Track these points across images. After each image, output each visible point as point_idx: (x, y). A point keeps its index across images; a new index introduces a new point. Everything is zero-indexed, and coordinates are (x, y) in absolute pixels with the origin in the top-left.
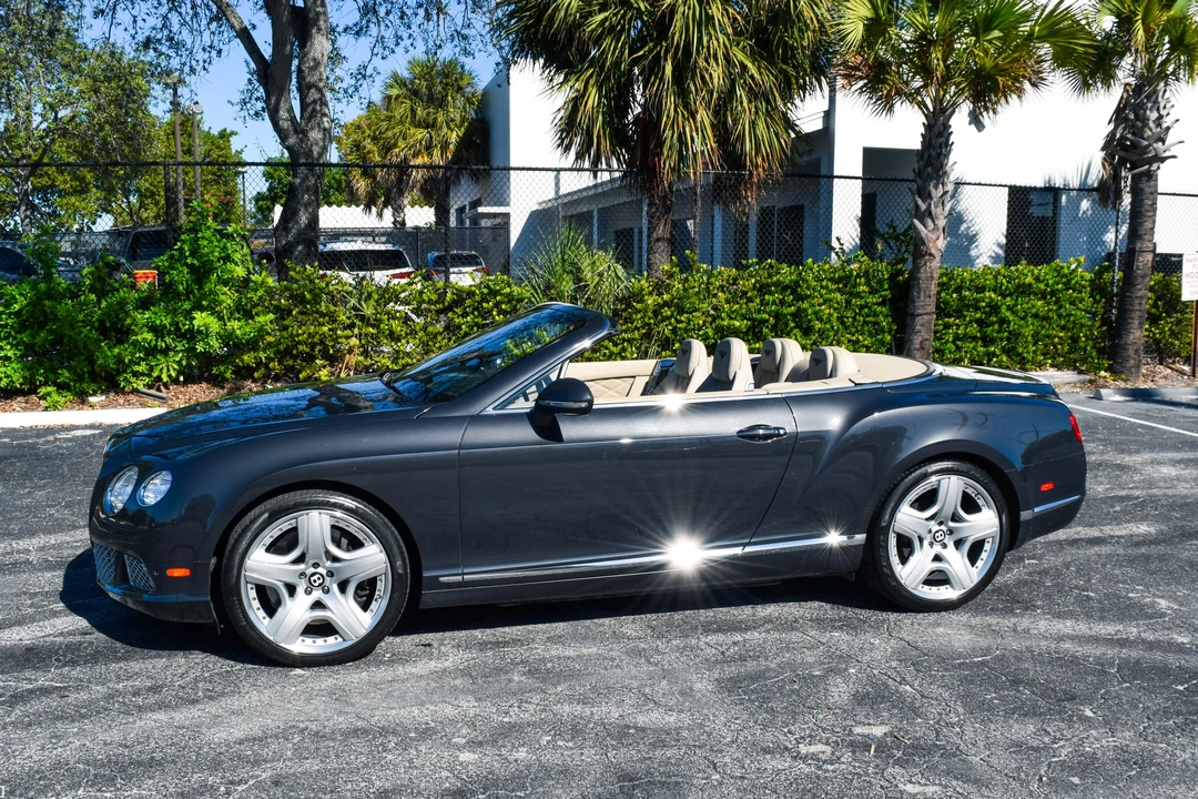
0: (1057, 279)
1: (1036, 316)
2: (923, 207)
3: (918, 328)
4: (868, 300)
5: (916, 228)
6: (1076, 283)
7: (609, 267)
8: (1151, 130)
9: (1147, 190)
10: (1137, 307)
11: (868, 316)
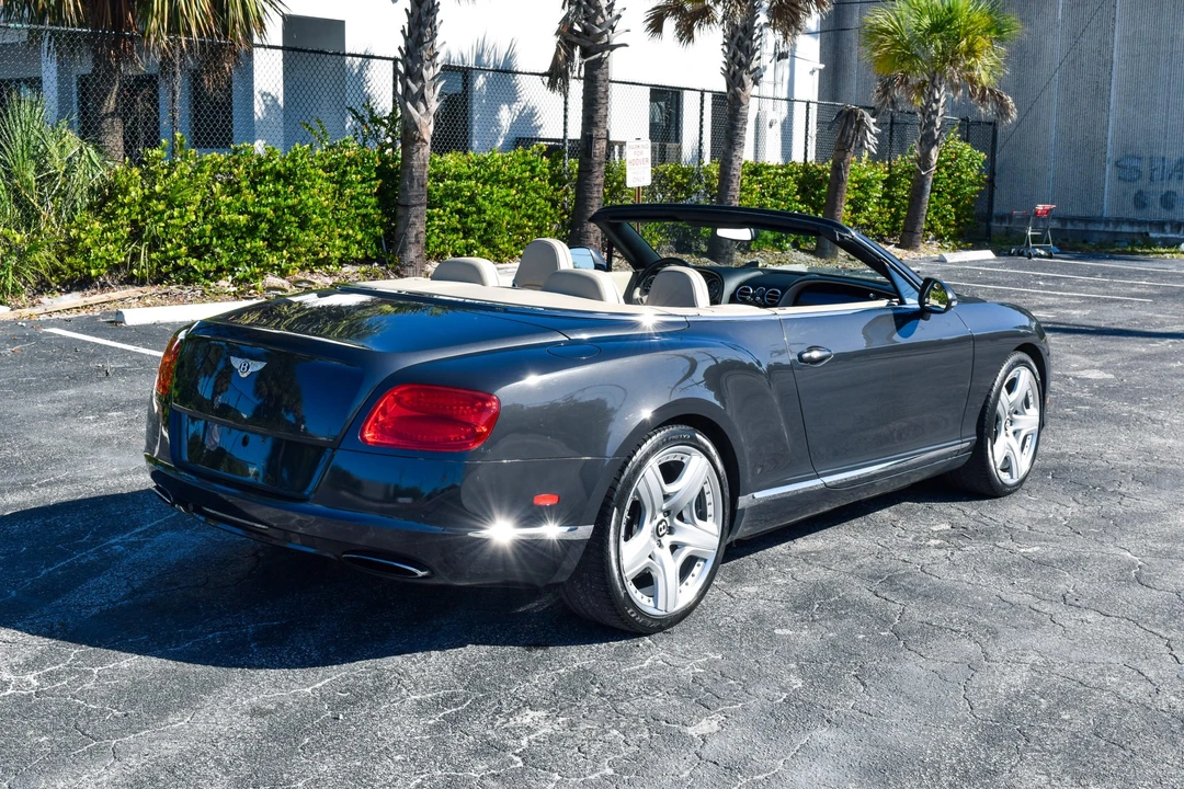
0: (523, 166)
1: (506, 205)
2: (414, 88)
3: (413, 219)
4: (359, 191)
5: (408, 112)
6: (541, 170)
7: (81, 151)
8: (603, 17)
9: (601, 77)
10: (596, 195)
11: (357, 208)
